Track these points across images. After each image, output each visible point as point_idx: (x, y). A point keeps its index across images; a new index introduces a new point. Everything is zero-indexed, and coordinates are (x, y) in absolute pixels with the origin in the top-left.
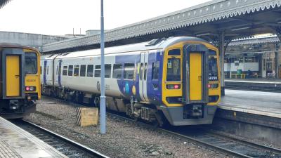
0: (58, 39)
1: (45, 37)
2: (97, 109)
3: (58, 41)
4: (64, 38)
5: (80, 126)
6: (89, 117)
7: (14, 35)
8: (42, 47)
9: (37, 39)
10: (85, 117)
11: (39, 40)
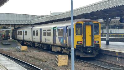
1: (33, 16)
3: (39, 18)
5: (58, 65)
11: (29, 17)
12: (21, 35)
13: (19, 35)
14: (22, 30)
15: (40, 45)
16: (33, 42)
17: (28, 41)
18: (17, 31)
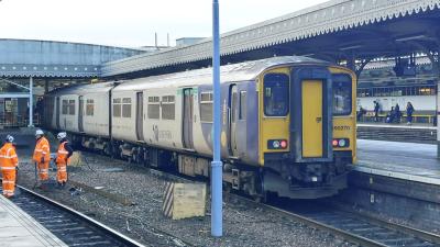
0: (129, 52)
1: (107, 50)
2: (205, 185)
3: (129, 55)
4: (138, 52)
5: (170, 218)
6: (188, 201)
7: (51, 46)
8: (99, 67)
9: (92, 53)
10: (181, 202)
11: (94, 55)
12: (73, 113)
13: (65, 113)
14: (75, 97)
15: (135, 152)
16: (115, 140)
17: (95, 137)
18: (58, 99)
